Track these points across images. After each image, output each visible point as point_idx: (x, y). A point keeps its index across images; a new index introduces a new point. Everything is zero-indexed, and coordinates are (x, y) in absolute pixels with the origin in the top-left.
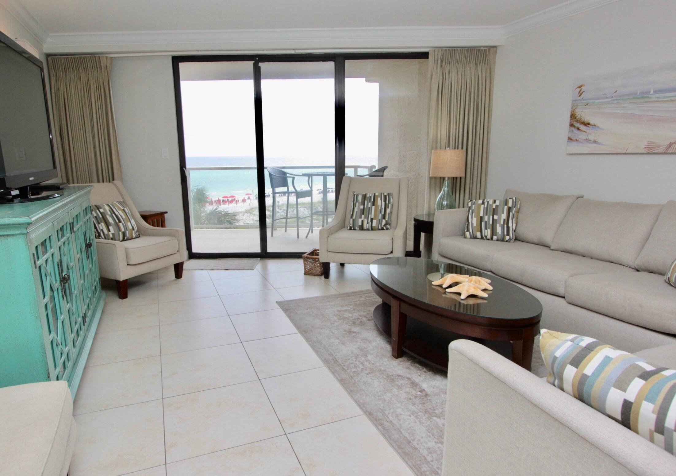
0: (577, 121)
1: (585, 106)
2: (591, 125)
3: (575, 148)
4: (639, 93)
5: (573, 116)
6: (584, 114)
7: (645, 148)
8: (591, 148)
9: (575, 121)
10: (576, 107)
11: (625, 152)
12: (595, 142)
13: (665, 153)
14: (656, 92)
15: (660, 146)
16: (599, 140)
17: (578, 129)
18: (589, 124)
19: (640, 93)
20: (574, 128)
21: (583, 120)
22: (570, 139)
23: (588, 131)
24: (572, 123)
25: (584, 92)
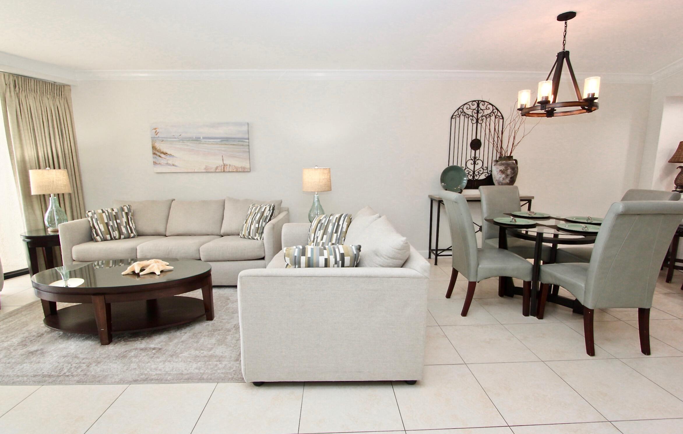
0: (158, 151)
1: (162, 141)
2: (169, 154)
3: (159, 169)
4: (194, 138)
5: (154, 148)
6: (162, 147)
7: (204, 169)
9: (157, 151)
10: (155, 142)
11: (193, 171)
12: (173, 165)
13: (215, 172)
14: (204, 138)
15: (212, 168)
16: (176, 164)
17: (160, 156)
18: (167, 154)
19: (195, 138)
20: (157, 156)
21: (162, 150)
22: (155, 163)
23: (167, 158)
24: (155, 152)
25: (159, 132)
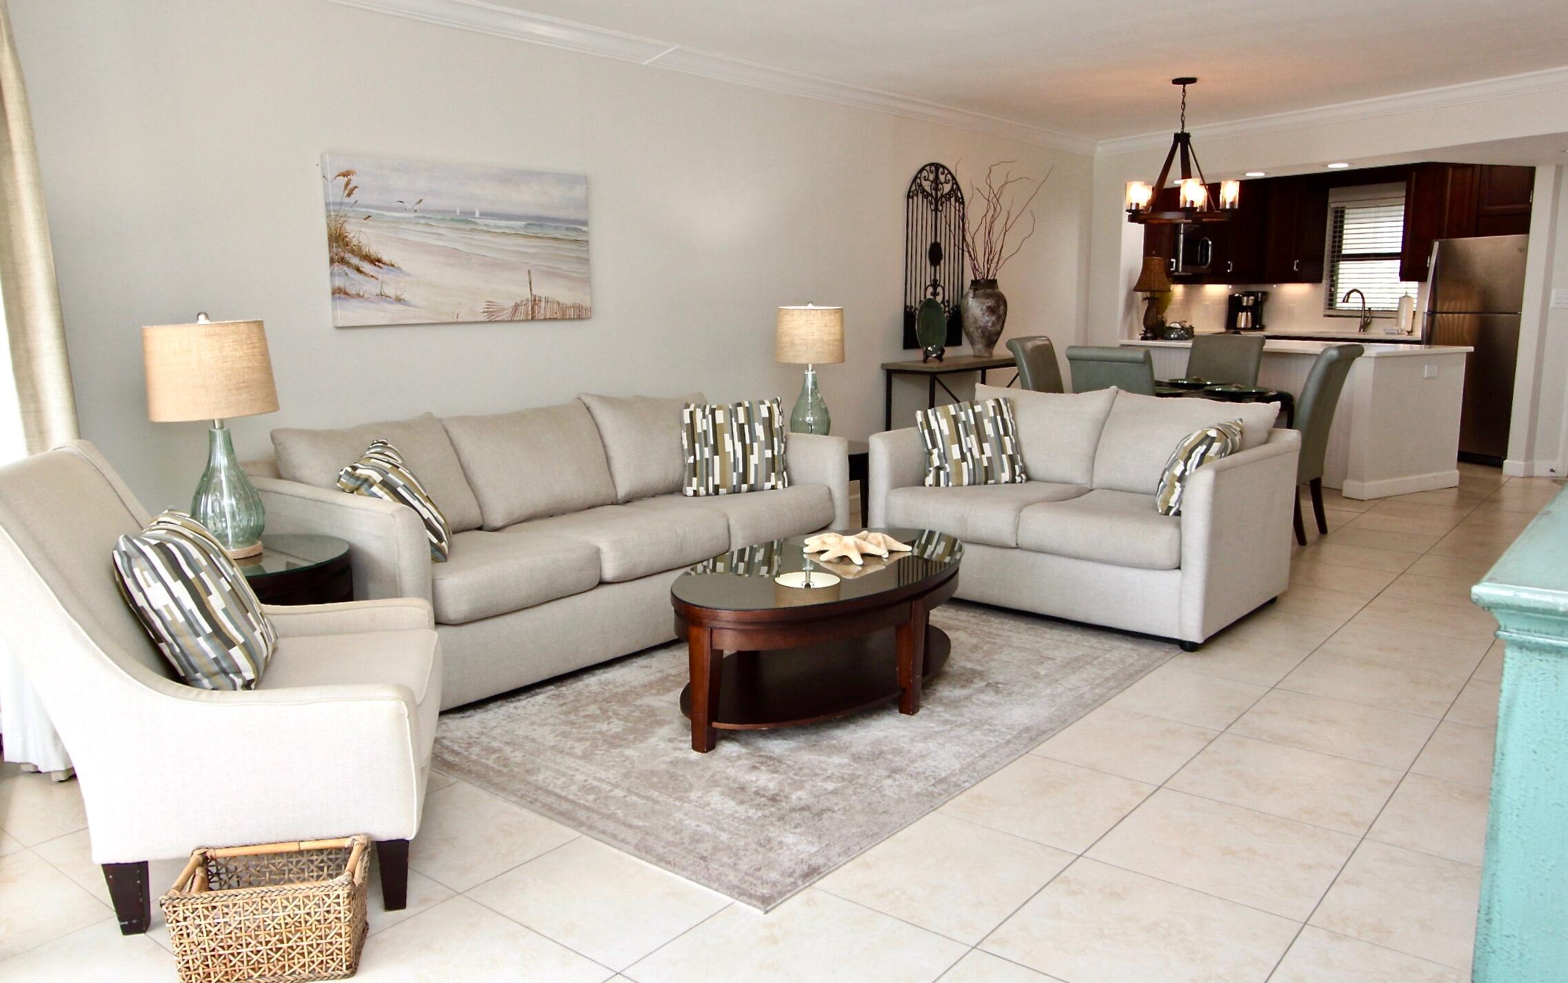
0: (352, 252)
1: (365, 219)
2: (384, 264)
3: (353, 313)
4: (458, 213)
5: (337, 239)
7: (484, 312)
8: (391, 313)
9: (349, 252)
10: (344, 219)
11: (455, 320)
12: (399, 300)
13: (511, 321)
14: (484, 215)
15: (504, 309)
16: (405, 296)
17: (358, 270)
18: (379, 261)
19: (461, 213)
20: (349, 267)
21: (365, 250)
22: (339, 293)
23: (380, 277)
24: (342, 254)
25: (356, 187)
